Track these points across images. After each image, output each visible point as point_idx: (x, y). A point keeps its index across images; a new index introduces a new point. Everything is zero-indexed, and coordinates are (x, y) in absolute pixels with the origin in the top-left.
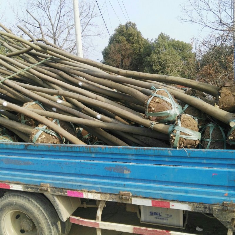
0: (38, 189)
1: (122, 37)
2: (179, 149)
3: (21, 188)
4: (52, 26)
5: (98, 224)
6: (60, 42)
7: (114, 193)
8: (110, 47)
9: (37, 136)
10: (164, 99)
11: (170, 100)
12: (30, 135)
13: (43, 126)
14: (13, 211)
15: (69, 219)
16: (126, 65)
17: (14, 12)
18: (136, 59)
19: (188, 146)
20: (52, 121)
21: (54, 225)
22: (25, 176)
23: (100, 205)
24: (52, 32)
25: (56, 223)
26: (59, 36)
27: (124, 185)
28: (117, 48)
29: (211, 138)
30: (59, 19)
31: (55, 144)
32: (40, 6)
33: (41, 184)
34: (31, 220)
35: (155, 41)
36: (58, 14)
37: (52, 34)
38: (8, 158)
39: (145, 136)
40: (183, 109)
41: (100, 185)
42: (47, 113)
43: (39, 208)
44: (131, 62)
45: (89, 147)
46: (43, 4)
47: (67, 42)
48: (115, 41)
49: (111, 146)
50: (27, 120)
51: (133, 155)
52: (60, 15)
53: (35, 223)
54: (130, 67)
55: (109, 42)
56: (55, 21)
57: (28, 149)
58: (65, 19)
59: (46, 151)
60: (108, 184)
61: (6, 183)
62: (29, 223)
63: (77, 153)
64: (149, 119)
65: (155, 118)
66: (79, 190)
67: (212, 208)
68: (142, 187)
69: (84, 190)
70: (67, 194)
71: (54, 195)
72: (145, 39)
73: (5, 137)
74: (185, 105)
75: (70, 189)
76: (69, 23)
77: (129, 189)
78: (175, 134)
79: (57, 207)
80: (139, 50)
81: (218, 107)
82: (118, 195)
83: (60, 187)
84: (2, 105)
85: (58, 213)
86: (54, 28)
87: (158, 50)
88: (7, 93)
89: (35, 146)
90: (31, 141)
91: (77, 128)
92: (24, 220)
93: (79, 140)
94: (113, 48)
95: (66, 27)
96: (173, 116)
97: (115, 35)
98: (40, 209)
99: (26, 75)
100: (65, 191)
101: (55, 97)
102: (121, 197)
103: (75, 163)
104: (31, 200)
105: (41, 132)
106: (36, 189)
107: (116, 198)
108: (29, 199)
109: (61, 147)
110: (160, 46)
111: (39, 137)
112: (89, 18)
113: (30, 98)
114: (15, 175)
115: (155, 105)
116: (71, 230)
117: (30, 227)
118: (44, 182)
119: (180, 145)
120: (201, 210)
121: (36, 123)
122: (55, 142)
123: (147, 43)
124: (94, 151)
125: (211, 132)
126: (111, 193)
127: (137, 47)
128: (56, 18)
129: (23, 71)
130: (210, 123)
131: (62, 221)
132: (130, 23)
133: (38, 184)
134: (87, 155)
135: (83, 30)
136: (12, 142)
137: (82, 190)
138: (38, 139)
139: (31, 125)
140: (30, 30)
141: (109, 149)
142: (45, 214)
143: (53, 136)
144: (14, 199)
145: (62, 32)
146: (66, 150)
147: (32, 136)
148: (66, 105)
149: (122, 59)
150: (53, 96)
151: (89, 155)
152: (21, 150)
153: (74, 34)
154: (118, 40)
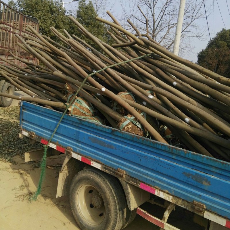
0: (114, 173)
1: (224, 42)
3: (100, 167)
4: (154, 23)
5: (163, 225)
6: (158, 39)
7: (187, 200)
8: (208, 51)
12: (118, 122)
13: (132, 116)
14: (87, 185)
15: (135, 210)
16: (221, 72)
20: (140, 113)
21: (121, 210)
22: (105, 158)
23: (169, 207)
24: (153, 29)
25: (123, 209)
26: (158, 33)
27: (200, 196)
28: (215, 52)
30: (162, 17)
31: (139, 136)
32: (147, 3)
33: (118, 169)
34: (101, 198)
36: (162, 12)
37: (152, 30)
38: (96, 138)
41: (175, 188)
42: (137, 106)
43: (112, 190)
44: (228, 69)
45: (171, 147)
47: (164, 40)
48: (214, 45)
49: (195, 153)
50: (118, 108)
51: (217, 168)
52: (164, 13)
53: (105, 203)
54: (225, 74)
55: (208, 45)
56: (158, 18)
57: (113, 134)
58: (168, 18)
59: (130, 140)
60: (183, 190)
61: (89, 159)
62: (99, 201)
63: (158, 150)
66: (151, 186)
68: (219, 204)
69: (157, 187)
70: (140, 185)
71: (127, 183)
73: (97, 118)
75: (144, 183)
77: (204, 201)
79: (128, 194)
82: (191, 204)
83: (134, 177)
85: (127, 200)
86: (155, 25)
88: (106, 80)
89: (120, 132)
90: (118, 128)
91: (162, 126)
92: (95, 196)
93: (162, 138)
94: (210, 52)
95: (167, 25)
97: (216, 39)
98: (112, 192)
99: (125, 67)
100: (139, 183)
101: (148, 92)
102: (194, 207)
103: (154, 159)
104: (106, 180)
105: (128, 121)
106: (113, 172)
107: (187, 206)
108: (104, 179)
109: (144, 141)
111: (126, 125)
112: (192, 19)
113: (125, 88)
114: (97, 154)
117: (99, 204)
118: (121, 168)
121: (126, 112)
122: (139, 134)
124: (175, 153)
126: (184, 199)
128: (159, 16)
131: (130, 209)
133: (115, 168)
134: (168, 155)
135: (183, 30)
136: (101, 124)
137: (155, 187)
138: (125, 127)
139: (120, 113)
141: (193, 155)
142: (115, 197)
143: (139, 128)
144: (92, 175)
145: (162, 29)
146: (149, 145)
147: (120, 123)
148: (156, 102)
149: (218, 65)
150: (145, 90)
151: (170, 156)
152: (108, 133)
153: (174, 33)
154: (218, 44)
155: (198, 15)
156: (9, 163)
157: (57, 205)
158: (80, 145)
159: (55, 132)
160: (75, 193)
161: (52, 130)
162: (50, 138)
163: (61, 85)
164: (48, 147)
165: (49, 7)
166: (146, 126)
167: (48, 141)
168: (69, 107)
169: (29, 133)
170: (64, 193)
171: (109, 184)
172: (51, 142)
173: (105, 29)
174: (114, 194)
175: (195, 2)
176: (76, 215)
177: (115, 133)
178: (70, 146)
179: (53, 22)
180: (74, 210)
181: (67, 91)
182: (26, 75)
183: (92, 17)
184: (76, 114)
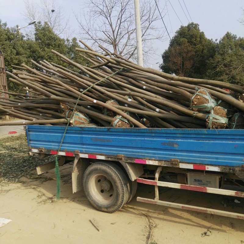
0: (115, 158)
1: (184, 39)
2: (212, 129)
3: (104, 158)
4: (113, 32)
5: (156, 183)
6: (120, 47)
7: (167, 160)
8: (170, 50)
9: (116, 122)
10: (203, 96)
11: (208, 97)
13: (120, 116)
14: (96, 175)
15: (136, 180)
16: (187, 68)
17: (78, 21)
18: (199, 61)
19: (218, 127)
20: (125, 113)
21: (126, 185)
22: (106, 150)
24: (113, 38)
26: (119, 41)
27: (174, 155)
28: (177, 51)
29: (236, 122)
30: (120, 25)
31: (128, 128)
32: (102, 13)
33: (118, 155)
35: (220, 42)
36: (119, 20)
38: (96, 137)
39: (190, 123)
40: (217, 103)
41: (158, 155)
42: (122, 108)
44: (193, 64)
45: (150, 129)
46: (105, 11)
47: (127, 47)
48: (175, 44)
50: (108, 113)
51: (180, 134)
52: (121, 20)
53: (113, 183)
54: (191, 70)
55: (170, 44)
56: (116, 27)
57: (109, 131)
58: (126, 24)
59: (122, 132)
60: (163, 154)
61: (94, 155)
62: (108, 184)
63: (142, 133)
64: (193, 110)
65: (197, 109)
66: (143, 159)
67: (235, 170)
68: (186, 156)
69: (147, 158)
71: (126, 162)
72: (209, 40)
73: (93, 124)
74: (219, 100)
75: (137, 158)
76: (129, 28)
77: (177, 157)
78: (209, 119)
79: (128, 171)
80: (202, 51)
81: (242, 101)
82: (170, 162)
83: (130, 157)
84: (93, 102)
85: (129, 175)
86: (115, 34)
87: (222, 51)
89: (114, 129)
90: (112, 126)
91: (141, 119)
92: (104, 182)
93: (143, 125)
94: (173, 51)
95: (126, 32)
96: (210, 108)
97: (176, 37)
98: (116, 173)
99: (106, 82)
100: (134, 160)
101: (127, 97)
102: (172, 163)
103: (141, 140)
104: (110, 166)
105: (118, 120)
107: (168, 164)
110: (224, 47)
112: (149, 22)
113: (110, 98)
114: (100, 149)
115: (197, 100)
116: (136, 193)
117: (108, 187)
118: (120, 154)
119: (213, 127)
120: (227, 171)
121: (115, 114)
123: (211, 44)
124: (153, 132)
125: (236, 119)
126: (165, 160)
127: (200, 49)
128: (117, 24)
129: (104, 80)
130: (237, 113)
132: (192, 24)
133: (116, 155)
134: (149, 135)
135: (143, 34)
137: (145, 158)
138: (116, 124)
139: (110, 116)
140: (92, 37)
141: (165, 130)
142: (119, 176)
143: (126, 122)
144: (99, 166)
145: (122, 37)
146: (136, 131)
147: (112, 123)
148: (134, 103)
149: (183, 62)
150: (125, 96)
151: (151, 135)
152: (105, 131)
153: (135, 38)
154: (179, 42)
155: (154, 17)
156: (19, 183)
157: (73, 201)
158: (85, 146)
159: (62, 143)
160: (88, 184)
161: (59, 141)
162: (58, 148)
163: (56, 106)
164: (58, 155)
165: (7, 35)
166: (131, 120)
167: (57, 151)
168: (70, 121)
169: (38, 150)
170: (78, 188)
171: (113, 169)
172: (60, 151)
173: (66, 47)
174: (118, 174)
175: (149, 5)
176: (92, 200)
177: (111, 130)
178: (77, 150)
179: (13, 50)
180: (90, 197)
181: (62, 110)
182: (19, 104)
183: (51, 37)
184: (77, 124)
